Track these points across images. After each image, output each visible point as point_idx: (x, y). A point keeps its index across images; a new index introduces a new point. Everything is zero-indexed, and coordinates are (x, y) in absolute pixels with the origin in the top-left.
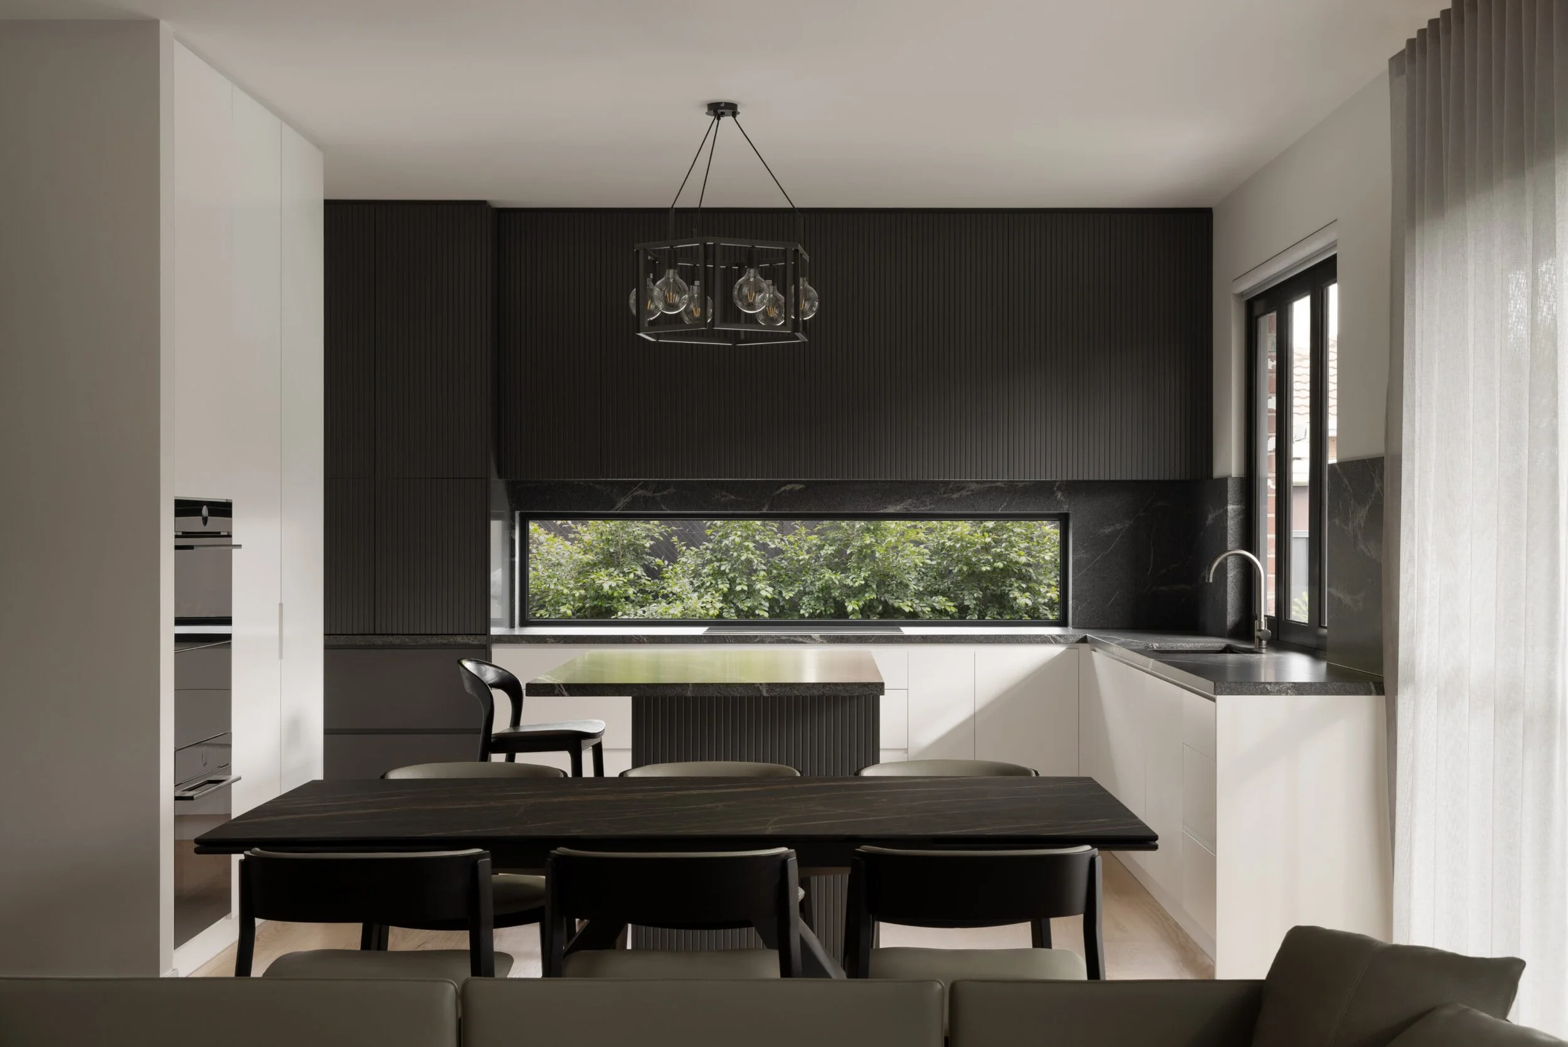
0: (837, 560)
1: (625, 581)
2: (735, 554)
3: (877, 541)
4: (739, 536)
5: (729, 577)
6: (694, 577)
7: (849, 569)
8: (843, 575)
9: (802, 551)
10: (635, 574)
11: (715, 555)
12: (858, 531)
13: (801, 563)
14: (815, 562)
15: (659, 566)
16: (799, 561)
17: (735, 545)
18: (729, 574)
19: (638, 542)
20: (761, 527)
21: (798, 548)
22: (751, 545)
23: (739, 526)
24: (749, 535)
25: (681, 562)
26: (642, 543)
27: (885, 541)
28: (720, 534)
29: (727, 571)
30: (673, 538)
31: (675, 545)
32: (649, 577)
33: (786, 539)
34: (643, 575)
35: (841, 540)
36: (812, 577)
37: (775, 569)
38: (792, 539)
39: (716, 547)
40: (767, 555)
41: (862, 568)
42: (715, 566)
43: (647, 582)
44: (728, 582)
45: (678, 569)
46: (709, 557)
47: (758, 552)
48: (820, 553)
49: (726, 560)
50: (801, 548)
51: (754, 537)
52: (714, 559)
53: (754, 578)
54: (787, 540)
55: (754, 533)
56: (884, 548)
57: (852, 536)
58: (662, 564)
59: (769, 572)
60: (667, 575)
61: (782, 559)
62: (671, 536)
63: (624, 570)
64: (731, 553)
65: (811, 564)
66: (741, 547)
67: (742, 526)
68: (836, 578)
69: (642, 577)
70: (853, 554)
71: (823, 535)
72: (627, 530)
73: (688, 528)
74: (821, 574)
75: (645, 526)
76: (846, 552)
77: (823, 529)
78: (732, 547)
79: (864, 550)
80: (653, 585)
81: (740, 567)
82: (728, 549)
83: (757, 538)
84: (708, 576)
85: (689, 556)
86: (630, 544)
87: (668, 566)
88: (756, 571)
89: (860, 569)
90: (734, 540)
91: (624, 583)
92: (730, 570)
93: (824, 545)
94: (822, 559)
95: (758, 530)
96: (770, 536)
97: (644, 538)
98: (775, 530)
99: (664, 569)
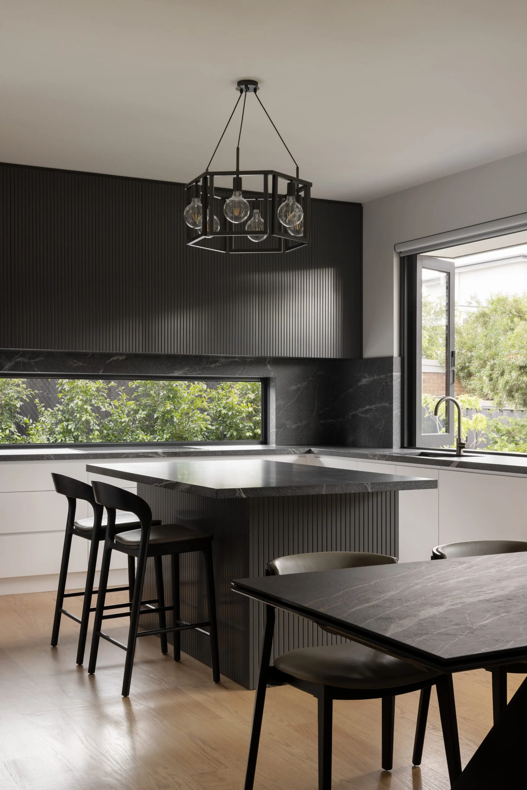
0: (147, 423)
1: (3, 436)
2: (78, 416)
3: (174, 408)
4: (80, 400)
5: (74, 435)
6: (50, 434)
7: (156, 431)
8: (152, 436)
9: (123, 414)
10: (9, 430)
11: (64, 415)
12: (162, 398)
13: (123, 424)
14: (133, 424)
15: (26, 424)
16: (122, 423)
17: (78, 407)
18: (74, 432)
19: (12, 403)
20: (96, 393)
21: (120, 412)
22: (89, 408)
23: (80, 391)
24: (87, 399)
25: (41, 420)
26: (14, 403)
27: (180, 407)
28: (68, 397)
29: (73, 430)
30: (36, 400)
31: (37, 406)
32: (19, 433)
33: (112, 403)
34: (15, 431)
35: (150, 406)
36: (130, 437)
37: (106, 429)
38: (117, 404)
39: (65, 409)
40: (100, 417)
41: (165, 430)
42: (64, 425)
43: (18, 438)
44: (73, 440)
45: (39, 427)
46: (60, 417)
47: (94, 414)
48: (136, 417)
49: (72, 420)
50: (123, 412)
51: (91, 401)
52: (64, 419)
53: (91, 437)
54: (114, 405)
55: (91, 398)
56: (180, 414)
57: (158, 403)
58: (28, 422)
59: (101, 432)
60: (31, 432)
61: (110, 421)
62: (34, 398)
63: (3, 426)
64: (75, 414)
65: (130, 426)
66: (82, 410)
67: (82, 392)
68: (147, 438)
69: (15, 433)
70: (159, 418)
71: (138, 401)
72: (4, 391)
73: (46, 391)
74: (137, 435)
75: (17, 388)
76: (154, 416)
77: (138, 395)
78: (76, 409)
79: (166, 415)
80: (23, 439)
81: (82, 427)
82: (72, 412)
83: (93, 402)
84: (59, 434)
85: (46, 416)
86: (7, 404)
87: (33, 423)
88: (92, 430)
89: (163, 431)
90: (77, 403)
91: (3, 438)
92: (74, 429)
93: (139, 410)
94: (137, 422)
95: (94, 395)
96: (102, 401)
97: (16, 399)
98: (105, 395)
99: (30, 427)
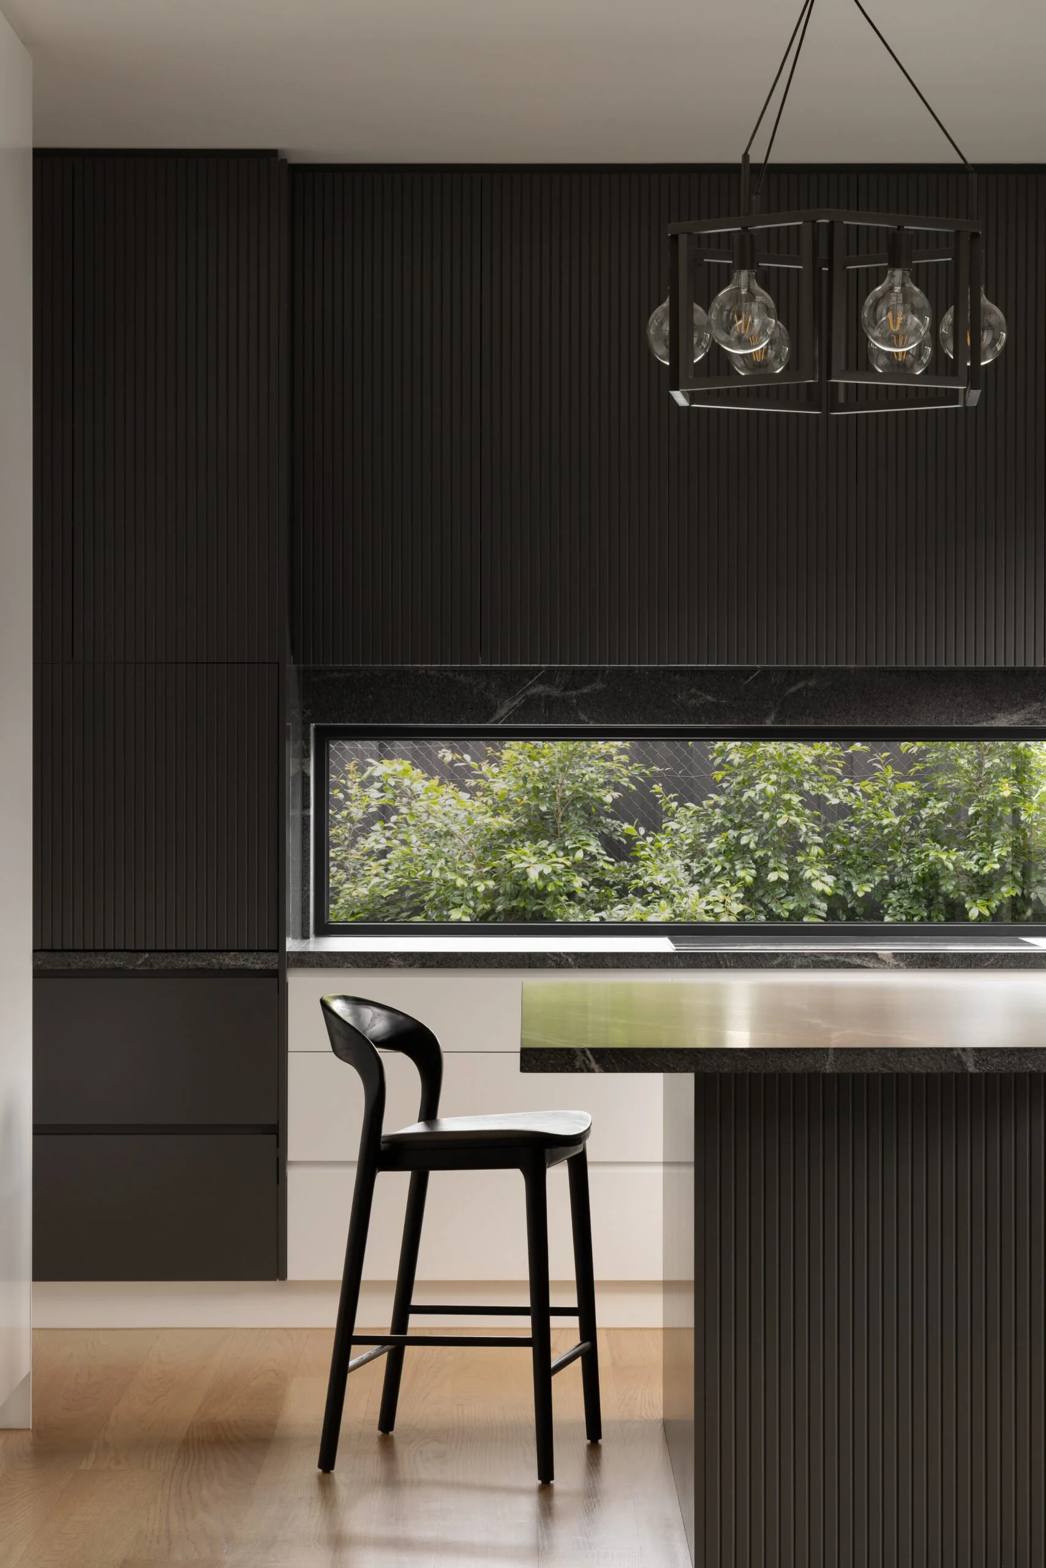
0: (950, 826)
1: (568, 863)
2: (767, 816)
3: (1022, 793)
4: (773, 784)
5: (756, 857)
6: (692, 858)
7: (973, 843)
8: (962, 853)
9: (887, 809)
10: (585, 851)
11: (730, 816)
12: (988, 773)
13: (886, 831)
14: (910, 830)
15: (628, 837)
16: (881, 828)
17: (767, 798)
18: (756, 850)
19: (590, 794)
20: (813, 767)
21: (879, 805)
22: (796, 799)
23: (773, 764)
24: (791, 780)
25: (669, 829)
26: (597, 795)
27: (1036, 791)
28: (740, 778)
29: (752, 846)
30: (655, 786)
31: (658, 799)
32: (610, 856)
33: (858, 788)
34: (599, 853)
35: (957, 790)
36: (905, 856)
37: (839, 842)
38: (869, 789)
39: (732, 802)
40: (823, 817)
41: (996, 840)
42: (731, 837)
43: (607, 867)
44: (754, 866)
45: (664, 843)
46: (720, 821)
47: (807, 812)
48: (920, 814)
49: (750, 826)
50: (885, 805)
51: (801, 784)
52: (728, 824)
53: (800, 859)
54: (861, 791)
55: (801, 778)
56: (1035, 805)
57: (977, 784)
58: (635, 833)
59: (827, 847)
60: (642, 853)
61: (851, 824)
62: (650, 782)
63: (567, 843)
64: (759, 813)
65: (903, 834)
66: (776, 803)
67: (778, 766)
68: (948, 858)
69: (599, 857)
70: (980, 815)
71: (924, 781)
72: (571, 771)
73: (681, 768)
74: (922, 852)
75: (604, 764)
76: (967, 811)
77: (925, 769)
78: (761, 802)
79: (1000, 809)
80: (618, 870)
81: (776, 838)
82: (753, 807)
83: (807, 786)
84: (717, 855)
85: (682, 819)
86: (577, 798)
87: (645, 836)
88: (804, 846)
89: (991, 842)
90: (763, 791)
91: (567, 867)
92: (757, 844)
93: (927, 800)
94: (923, 825)
95: (808, 772)
96: (829, 784)
97: (603, 786)
98: (839, 771)
99: (638, 843)
